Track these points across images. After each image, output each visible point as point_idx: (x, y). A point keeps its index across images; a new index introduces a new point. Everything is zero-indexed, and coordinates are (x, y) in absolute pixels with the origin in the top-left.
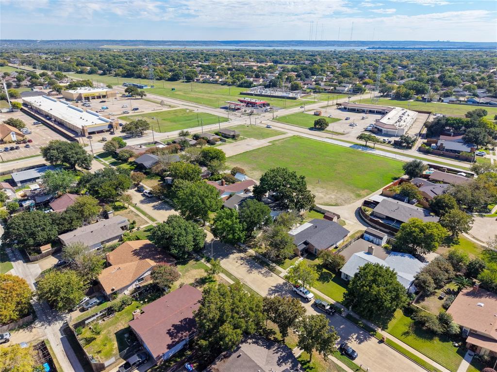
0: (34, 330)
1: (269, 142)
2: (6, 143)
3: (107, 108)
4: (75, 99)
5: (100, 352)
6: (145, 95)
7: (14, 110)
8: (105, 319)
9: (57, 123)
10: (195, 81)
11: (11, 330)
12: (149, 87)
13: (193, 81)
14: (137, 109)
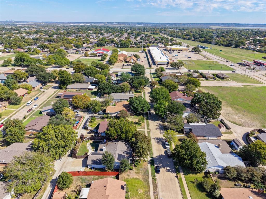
0: (85, 114)
1: (242, 86)
2: (129, 63)
3: (177, 56)
4: (168, 50)
5: (91, 126)
6: (201, 52)
7: (143, 52)
8: (100, 119)
9: (152, 59)
10: (241, 47)
11: (81, 111)
12: (209, 49)
13: (240, 47)
14: (190, 58)
